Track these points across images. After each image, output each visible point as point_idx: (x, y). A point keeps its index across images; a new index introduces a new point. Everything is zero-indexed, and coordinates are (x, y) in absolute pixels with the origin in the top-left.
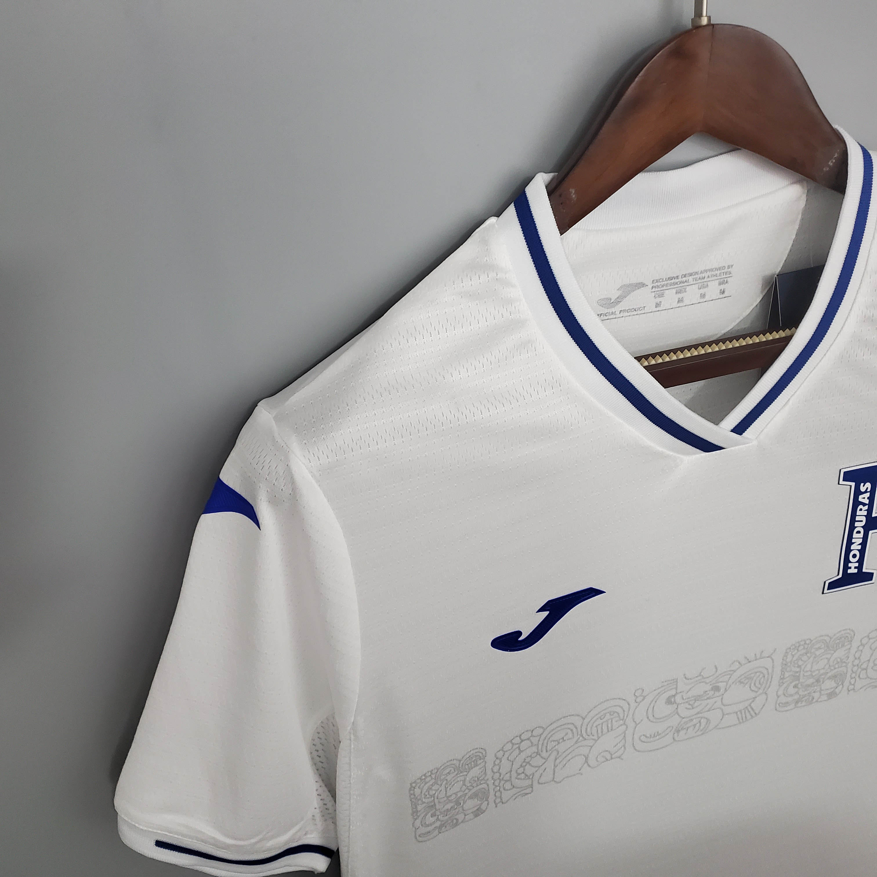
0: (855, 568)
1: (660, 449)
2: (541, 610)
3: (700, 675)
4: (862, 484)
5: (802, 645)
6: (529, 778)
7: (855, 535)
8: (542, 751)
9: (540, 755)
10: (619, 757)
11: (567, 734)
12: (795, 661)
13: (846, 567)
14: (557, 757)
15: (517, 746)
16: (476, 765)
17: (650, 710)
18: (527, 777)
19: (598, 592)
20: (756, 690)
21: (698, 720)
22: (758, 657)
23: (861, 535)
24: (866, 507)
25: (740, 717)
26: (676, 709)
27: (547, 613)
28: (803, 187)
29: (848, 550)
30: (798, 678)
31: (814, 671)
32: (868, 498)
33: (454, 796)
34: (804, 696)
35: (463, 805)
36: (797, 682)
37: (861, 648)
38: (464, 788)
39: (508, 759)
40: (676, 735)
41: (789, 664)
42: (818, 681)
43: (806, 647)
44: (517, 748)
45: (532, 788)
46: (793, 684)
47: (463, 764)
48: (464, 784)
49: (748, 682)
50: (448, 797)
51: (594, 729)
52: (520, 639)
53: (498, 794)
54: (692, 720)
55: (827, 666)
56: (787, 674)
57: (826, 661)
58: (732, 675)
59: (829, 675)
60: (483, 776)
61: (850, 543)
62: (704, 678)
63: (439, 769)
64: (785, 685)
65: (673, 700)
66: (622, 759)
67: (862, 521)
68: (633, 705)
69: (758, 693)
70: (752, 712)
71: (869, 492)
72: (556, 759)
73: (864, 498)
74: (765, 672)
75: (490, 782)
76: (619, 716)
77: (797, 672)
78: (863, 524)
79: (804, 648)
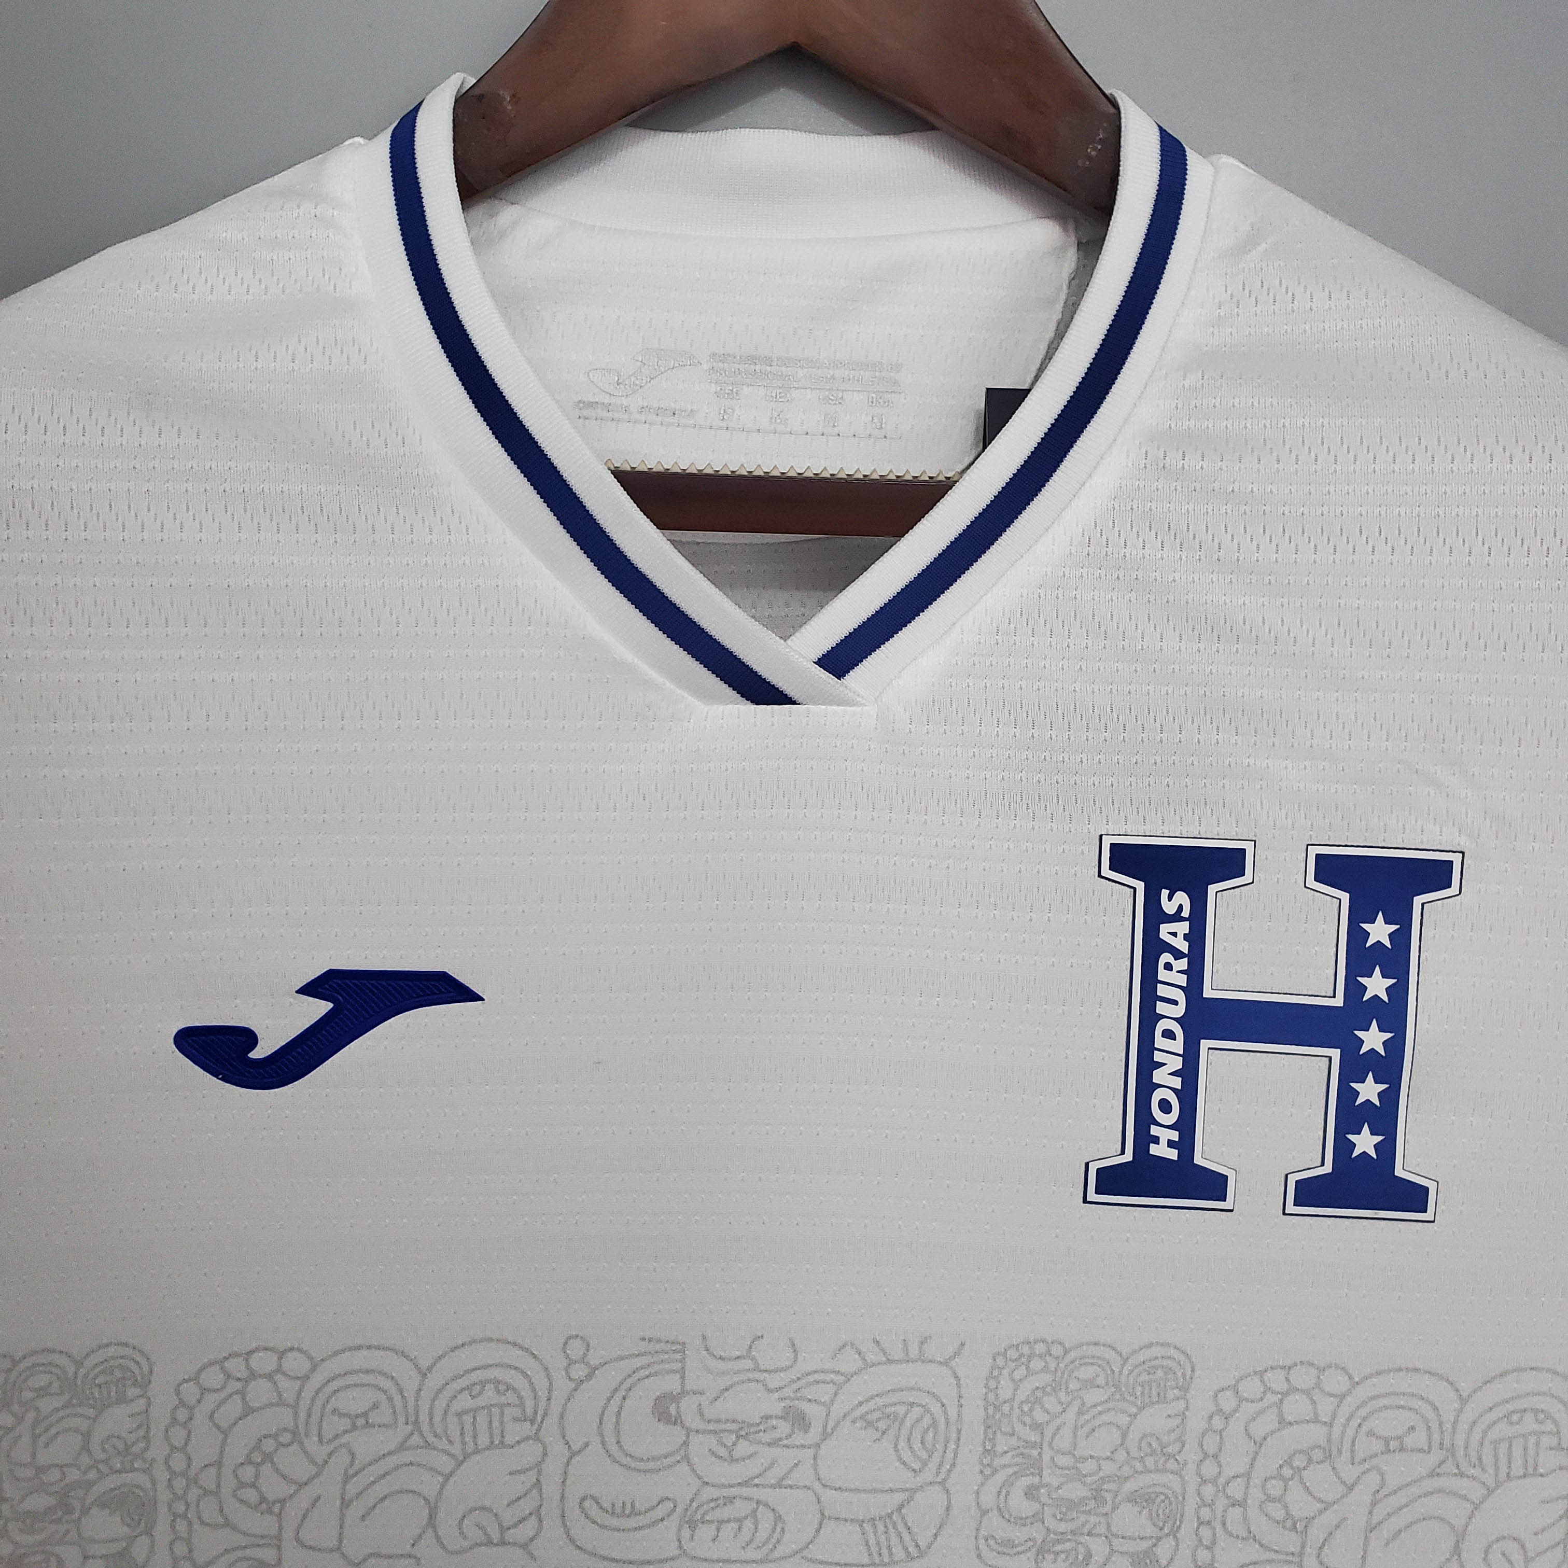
0: (1171, 1144)
1: (628, 656)
2: (311, 989)
3: (748, 1356)
4: (1165, 893)
5: (1040, 1356)
6: (269, 1511)
7: (1160, 1042)
8: (306, 1435)
9: (301, 1443)
10: (524, 1546)
11: (375, 1406)
12: (1022, 1403)
13: (1144, 1139)
14: (351, 1472)
15: (239, 1385)
16: (122, 1400)
17: (609, 1420)
18: (264, 1506)
19: (465, 994)
20: (916, 1466)
21: (749, 1507)
22: (914, 1351)
23: (1178, 1045)
24: (1183, 964)
25: (872, 1542)
26: (685, 1442)
27: (324, 1007)
28: (1065, 230)
29: (1146, 1087)
30: (1037, 1467)
31: (1083, 1459)
32: (1186, 937)
33: (55, 1475)
34: (1062, 1537)
35: (80, 1519)
36: (1036, 1480)
37: (1217, 1423)
38: (85, 1460)
39: (211, 1417)
40: (686, 1533)
41: (1006, 1408)
42: (1097, 1495)
43: (1052, 1366)
44: (236, 1393)
45: (279, 1548)
46: (1025, 1481)
47: (86, 1376)
48: (85, 1447)
49: (889, 1427)
50: (40, 1470)
51: (452, 1420)
52: (255, 1054)
53: (181, 1526)
54: (730, 1500)
55: (1121, 1456)
56: (1002, 1444)
57: (1116, 1435)
58: (840, 1387)
59: (1129, 1486)
60: (142, 1445)
61: (1147, 1065)
62: (756, 1369)
63: (20, 1362)
64: (1000, 1478)
65: (673, 1410)
66: (532, 1556)
67: (1175, 1003)
68: (562, 1385)
69: (920, 1479)
70: (906, 1537)
71: (1184, 919)
72: (347, 1479)
73: (1174, 934)
74: (936, 1408)
75: (162, 1475)
76: (522, 1405)
77: (1034, 1445)
78: (1179, 1010)
79: (1045, 1370)
